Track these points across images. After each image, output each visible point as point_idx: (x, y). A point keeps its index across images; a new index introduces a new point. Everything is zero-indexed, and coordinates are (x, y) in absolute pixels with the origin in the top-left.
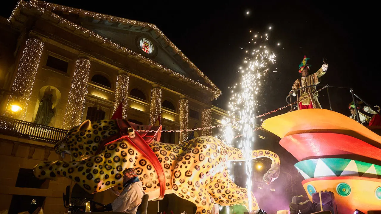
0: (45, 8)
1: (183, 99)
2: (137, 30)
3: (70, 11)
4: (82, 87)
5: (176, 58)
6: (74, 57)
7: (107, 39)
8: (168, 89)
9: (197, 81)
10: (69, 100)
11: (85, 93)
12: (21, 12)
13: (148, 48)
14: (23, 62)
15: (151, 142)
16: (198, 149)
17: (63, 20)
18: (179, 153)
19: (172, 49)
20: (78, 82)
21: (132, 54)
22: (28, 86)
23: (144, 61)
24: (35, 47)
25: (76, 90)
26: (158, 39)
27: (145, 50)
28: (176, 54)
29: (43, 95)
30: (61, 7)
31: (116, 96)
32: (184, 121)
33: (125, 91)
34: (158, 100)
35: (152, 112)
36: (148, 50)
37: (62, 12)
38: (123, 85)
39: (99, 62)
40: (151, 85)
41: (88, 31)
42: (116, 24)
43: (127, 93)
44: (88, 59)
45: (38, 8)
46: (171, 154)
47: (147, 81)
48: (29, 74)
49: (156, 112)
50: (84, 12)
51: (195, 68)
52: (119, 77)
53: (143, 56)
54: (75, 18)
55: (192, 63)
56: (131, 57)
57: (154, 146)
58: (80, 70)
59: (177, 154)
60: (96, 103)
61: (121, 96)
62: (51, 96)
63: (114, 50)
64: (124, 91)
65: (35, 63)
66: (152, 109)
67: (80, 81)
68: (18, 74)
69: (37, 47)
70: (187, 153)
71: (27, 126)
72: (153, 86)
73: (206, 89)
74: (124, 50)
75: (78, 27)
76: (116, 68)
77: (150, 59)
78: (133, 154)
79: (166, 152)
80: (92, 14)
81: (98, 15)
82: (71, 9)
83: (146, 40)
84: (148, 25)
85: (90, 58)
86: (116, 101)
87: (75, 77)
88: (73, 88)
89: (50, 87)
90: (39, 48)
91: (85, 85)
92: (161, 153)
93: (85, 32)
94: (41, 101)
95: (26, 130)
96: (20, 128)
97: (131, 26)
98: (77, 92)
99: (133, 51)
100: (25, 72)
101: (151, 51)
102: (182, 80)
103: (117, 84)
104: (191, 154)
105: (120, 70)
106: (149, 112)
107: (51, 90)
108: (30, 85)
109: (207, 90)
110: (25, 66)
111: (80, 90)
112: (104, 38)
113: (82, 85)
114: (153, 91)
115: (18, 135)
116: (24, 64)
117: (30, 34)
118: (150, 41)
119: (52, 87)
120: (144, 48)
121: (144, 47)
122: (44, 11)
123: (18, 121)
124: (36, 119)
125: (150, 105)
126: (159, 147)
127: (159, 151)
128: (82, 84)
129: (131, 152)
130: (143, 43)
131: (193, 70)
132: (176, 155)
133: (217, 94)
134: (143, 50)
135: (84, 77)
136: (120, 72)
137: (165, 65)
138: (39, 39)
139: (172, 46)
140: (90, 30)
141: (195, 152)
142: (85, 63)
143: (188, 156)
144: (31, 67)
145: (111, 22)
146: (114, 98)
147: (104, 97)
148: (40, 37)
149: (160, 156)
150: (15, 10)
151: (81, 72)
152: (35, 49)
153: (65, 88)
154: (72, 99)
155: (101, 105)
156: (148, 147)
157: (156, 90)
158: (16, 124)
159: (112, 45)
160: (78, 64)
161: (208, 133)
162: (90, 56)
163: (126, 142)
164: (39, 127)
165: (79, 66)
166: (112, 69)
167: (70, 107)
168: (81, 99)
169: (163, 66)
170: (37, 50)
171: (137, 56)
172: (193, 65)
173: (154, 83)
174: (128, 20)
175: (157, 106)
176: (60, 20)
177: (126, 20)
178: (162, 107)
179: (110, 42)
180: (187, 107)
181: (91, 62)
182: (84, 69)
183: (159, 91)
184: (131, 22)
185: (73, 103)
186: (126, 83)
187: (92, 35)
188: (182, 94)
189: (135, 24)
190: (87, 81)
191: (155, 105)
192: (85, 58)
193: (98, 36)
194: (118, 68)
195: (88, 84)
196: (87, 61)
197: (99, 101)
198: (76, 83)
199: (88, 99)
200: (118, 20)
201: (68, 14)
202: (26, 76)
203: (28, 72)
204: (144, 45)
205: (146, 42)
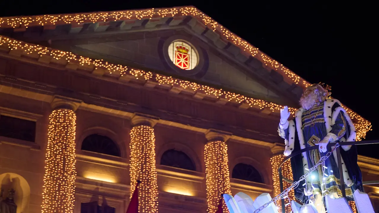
1: (277, 154)
2: (158, 26)
3: (26, 23)
4: (64, 165)
6: (45, 110)
8: (240, 139)
11: (71, 177)
13: (186, 59)
17: (17, 44)
19: (240, 49)
20: (55, 157)
21: (153, 79)
25: (54, 173)
26: (205, 35)
28: (248, 58)
30: (11, 21)
31: (133, 172)
33: (148, 160)
34: (220, 167)
35: (210, 195)
36: (187, 63)
37: (12, 29)
38: (143, 146)
39: (91, 109)
40: (203, 135)
41: (63, 53)
42: (114, 25)
43: (155, 161)
44: (70, 108)
47: (193, 129)
49: (219, 193)
50: (52, 18)
51: (297, 81)
52: (133, 132)
53: (177, 78)
54: (36, 35)
55: (287, 71)
56: (153, 86)
58: (57, 133)
60: (95, 193)
61: (142, 171)
62: (13, 191)
63: (118, 78)
64: (146, 160)
66: (210, 188)
67: (59, 154)
72: (208, 137)
75: (42, 51)
76: (125, 114)
77: (190, 83)
80: (67, 18)
81: (78, 16)
82: (28, 20)
83: (181, 43)
84: (178, 10)
85: (72, 104)
86: (133, 182)
87: (50, 147)
88: (49, 171)
89: (9, 176)
91: (69, 160)
97: (145, 21)
98: (56, 178)
99: (155, 72)
101: (193, 63)
102: (269, 112)
103: (132, 147)
105: (134, 116)
106: (205, 196)
107: (11, 181)
111: (61, 173)
112: (93, 60)
113: (64, 163)
114: (208, 149)
118: (190, 43)
119: (13, 176)
120: (178, 61)
121: (178, 57)
125: (205, 180)
128: (65, 160)
130: (175, 49)
131: (294, 86)
133: (359, 129)
134: (177, 64)
135: (66, 145)
136: (134, 121)
137: (226, 89)
139: (237, 42)
140: (66, 51)
142: (65, 116)
145: (105, 24)
146: (130, 177)
147: (109, 179)
153: (34, 171)
154: (49, 194)
155: (104, 195)
157: (214, 144)
159: (112, 70)
160: (54, 121)
162: (73, 101)
165: (55, 125)
166: (118, 118)
168: (64, 190)
169: (222, 92)
171: (164, 81)
172: (291, 75)
173: (209, 130)
174: (136, 13)
175: (219, 180)
176: (10, 45)
177: (134, 13)
178: (231, 181)
179: (106, 65)
180: (289, 171)
181: (77, 112)
182: (64, 129)
183: (221, 147)
184: (144, 14)
185: (51, 200)
186: (148, 142)
187: (70, 60)
188: (275, 144)
189: (154, 16)
190: (74, 151)
191: (215, 178)
192: (63, 107)
193: (82, 60)
194: (130, 115)
195: (76, 158)
196: (68, 113)
197: (101, 187)
198: (53, 160)
199: (80, 187)
200: (117, 18)
201: (24, 30)
204: (177, 53)
205: (181, 47)
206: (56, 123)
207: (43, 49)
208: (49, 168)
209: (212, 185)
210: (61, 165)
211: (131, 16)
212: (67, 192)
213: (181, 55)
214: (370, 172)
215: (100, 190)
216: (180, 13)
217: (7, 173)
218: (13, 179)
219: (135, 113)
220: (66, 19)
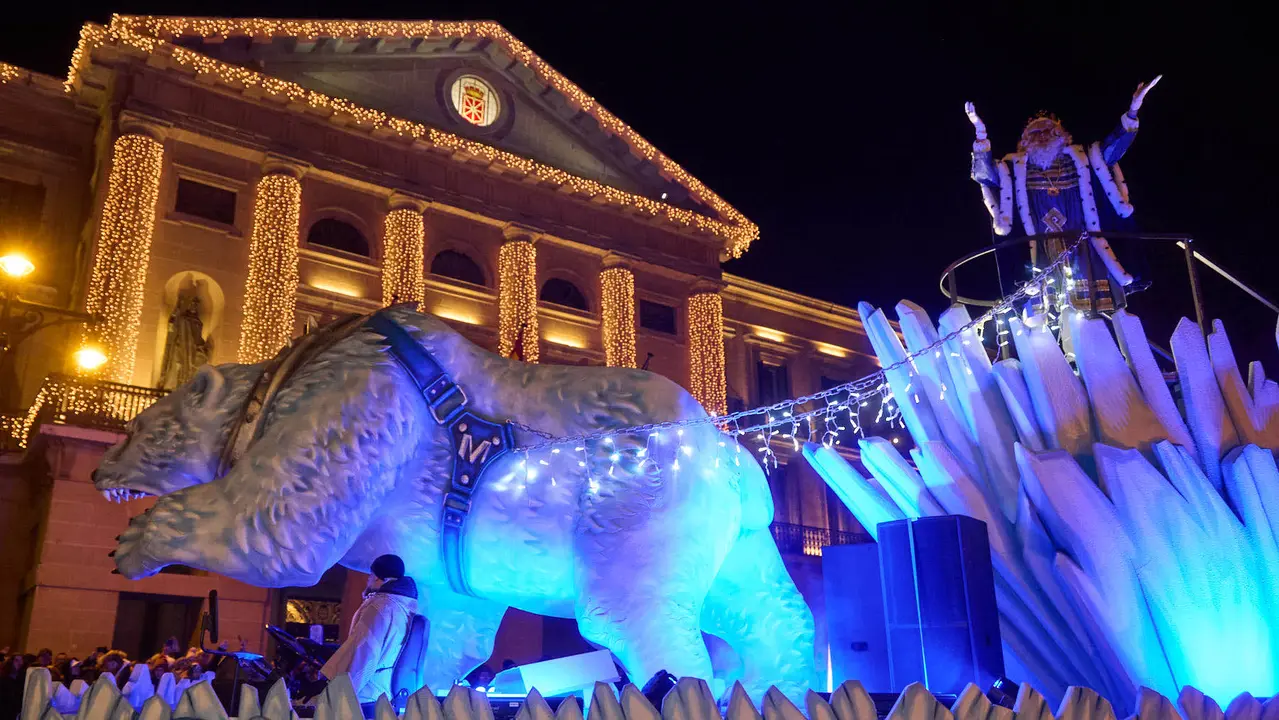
0: (152, 36)
1: (612, 267)
2: (437, 50)
3: (224, 31)
4: (279, 264)
5: (580, 127)
6: (251, 174)
7: (343, 102)
8: (558, 240)
9: (658, 198)
10: (248, 308)
11: (289, 283)
12: (95, 60)
13: (480, 108)
14: (110, 210)
17: (208, 63)
19: (564, 97)
20: (266, 251)
21: (426, 137)
22: (131, 282)
23: (466, 155)
24: (138, 162)
25: (263, 275)
26: (512, 70)
28: (577, 112)
29: (175, 300)
30: (199, 25)
31: (387, 282)
32: (620, 345)
33: (411, 264)
34: (523, 281)
35: (505, 325)
36: (480, 114)
37: (202, 37)
38: (404, 242)
39: (327, 179)
40: (499, 231)
41: (282, 85)
42: (367, 44)
43: (422, 267)
44: (291, 173)
45: (135, 40)
47: (485, 220)
48: (130, 244)
49: (519, 321)
50: (266, 25)
51: (650, 155)
52: (390, 220)
53: (463, 138)
54: (239, 50)
55: (636, 138)
56: (426, 148)
58: (270, 213)
60: (327, 311)
61: (401, 281)
62: (197, 301)
63: (369, 130)
64: (408, 264)
65: (143, 208)
66: (505, 314)
67: (272, 246)
68: (101, 248)
69: (143, 160)
71: (136, 398)
72: (507, 234)
73: (694, 223)
74: (399, 129)
75: (250, 78)
76: (378, 189)
77: (485, 145)
80: (292, 28)
81: (309, 25)
82: (228, 24)
83: (473, 81)
84: (472, 26)
85: (295, 169)
86: (387, 298)
87: (258, 235)
88: (255, 272)
89: (191, 276)
90: (149, 162)
91: (288, 257)
94: (172, 320)
96: (118, 406)
97: (417, 41)
98: (267, 283)
99: (428, 125)
100: (120, 239)
101: (490, 115)
102: (604, 202)
103: (387, 242)
105: (393, 194)
106: (497, 326)
107: (195, 284)
108: (136, 277)
109: (701, 227)
110: (118, 221)
111: (273, 277)
112: (332, 99)
113: (280, 261)
114: (507, 253)
115: (117, 425)
116: (113, 215)
117: (121, 122)
118: (486, 82)
119: (198, 276)
120: (467, 110)
121: (467, 104)
122: (151, 47)
123: (113, 387)
124: (162, 375)
125: (499, 300)
128: (280, 256)
130: (463, 90)
131: (646, 162)
133: (740, 235)
134: (464, 115)
135: (283, 232)
136: (393, 202)
137: (538, 161)
138: (149, 134)
139: (562, 85)
140: (287, 81)
142: (283, 186)
144: (133, 221)
145: (352, 41)
146: (382, 290)
147: (350, 291)
148: (147, 126)
150: (78, 55)
152: (138, 166)
153: (230, 270)
154: (254, 308)
157: (516, 246)
159: (360, 118)
160: (265, 193)
161: (711, 380)
162: (296, 163)
165: (267, 202)
166: (369, 195)
167: (251, 332)
168: (278, 304)
169: (533, 164)
171: (443, 140)
172: (642, 145)
173: (509, 224)
174: (404, 25)
175: (520, 303)
176: (198, 65)
177: (400, 25)
178: (538, 305)
179: (352, 109)
180: (627, 295)
181: (302, 182)
182: (282, 208)
183: (525, 250)
184: (417, 29)
185: (258, 319)
186: (413, 237)
187: (295, 97)
188: (609, 251)
189: (433, 33)
190: (295, 244)
191: (514, 299)
192: (281, 171)
193: (313, 98)
194: (387, 191)
195: (299, 255)
196: (288, 183)
197: (336, 303)
198: (261, 255)
199: (301, 300)
200: (372, 33)
201: (220, 41)
202: (123, 252)
203: (126, 238)
204: (466, 97)
205: (472, 87)
206: (269, 196)
207: (250, 75)
208: (256, 267)
209: (508, 308)
210: (274, 264)
211: (395, 31)
212: (284, 306)
213: (471, 101)
214: (750, 303)
215: (335, 307)
216: (473, 31)
217: (187, 272)
218: (197, 282)
219: (395, 189)
220: (289, 28)
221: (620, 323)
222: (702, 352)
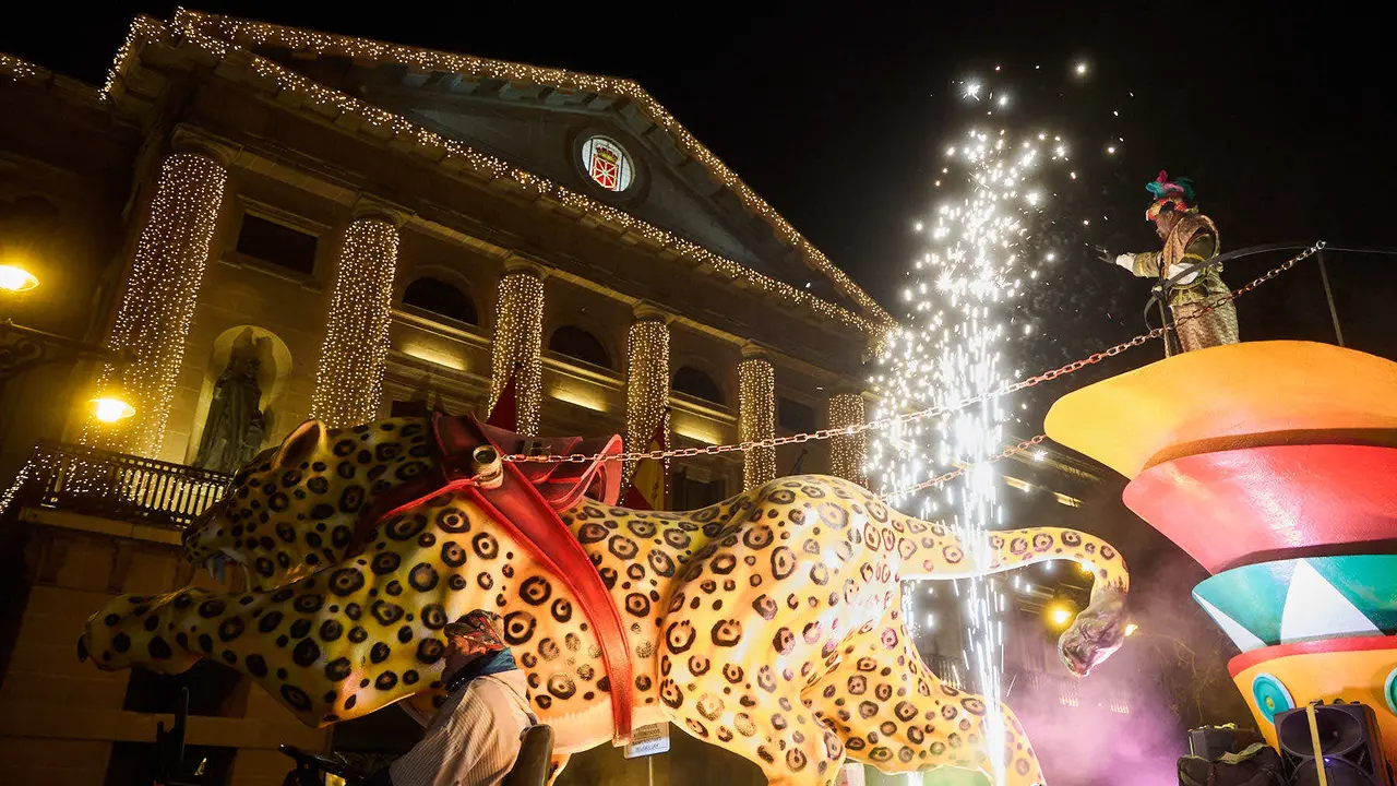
0: (227, 39)
1: (751, 358)
2: (567, 104)
3: (319, 46)
4: (368, 323)
5: (721, 204)
6: (338, 218)
7: (459, 143)
8: (693, 324)
9: (802, 288)
10: (322, 376)
11: (378, 348)
12: (146, 58)
13: (612, 173)
14: (149, 242)
15: (571, 506)
16: (767, 527)
17: (296, 80)
18: (692, 547)
19: (707, 170)
20: (352, 307)
21: (553, 194)
22: (170, 331)
23: (597, 220)
24: (193, 186)
25: (346, 336)
26: (650, 135)
27: (601, 179)
28: (719, 188)
29: (226, 362)
30: (287, 34)
31: (498, 356)
33: (529, 337)
34: (655, 366)
35: (633, 414)
36: (612, 179)
37: (290, 50)
38: (521, 311)
39: (430, 231)
40: (629, 309)
41: (387, 116)
42: (489, 85)
43: (539, 342)
44: (389, 220)
45: (203, 41)
46: (653, 552)
47: (613, 294)
48: (173, 285)
49: (650, 411)
50: (371, 47)
51: (795, 241)
52: (504, 285)
53: (594, 200)
54: (335, 71)
55: (780, 221)
56: (552, 207)
57: (586, 519)
58: (359, 264)
59: (682, 552)
60: (423, 385)
61: (516, 355)
62: (256, 363)
63: (486, 181)
64: (525, 336)
65: (194, 243)
66: (634, 400)
67: (360, 302)
68: (132, 287)
69: (200, 185)
70: (724, 544)
71: (164, 478)
72: (637, 313)
73: (839, 316)
74: (523, 182)
75: (349, 105)
76: (494, 249)
77: (619, 210)
78: (494, 555)
79: (634, 544)
80: (401, 53)
81: (423, 54)
82: (324, 39)
83: (605, 143)
84: (609, 82)
85: (395, 216)
86: (497, 374)
87: (342, 289)
88: (335, 332)
90: (207, 188)
91: (379, 318)
92: (611, 549)
93: (374, 119)
94: (219, 384)
95: (160, 493)
96: (137, 488)
97: (547, 90)
98: (350, 346)
99: (557, 183)
100: (159, 277)
101: (623, 181)
102: (744, 286)
103: (500, 310)
104: (740, 551)
105: (510, 256)
106: (624, 414)
107: (254, 343)
108: (177, 326)
109: (845, 322)
110: (159, 254)
111: (359, 338)
112: (445, 139)
114: (637, 334)
115: (133, 513)
116: (152, 247)
117: (175, 137)
118: (620, 146)
119: (259, 332)
120: (598, 173)
121: (598, 167)
122: (223, 52)
123: (132, 462)
124: (200, 453)
125: (627, 386)
126: (607, 523)
127: (605, 543)
128: (370, 315)
129: (485, 546)
130: (595, 151)
131: (790, 248)
132: (679, 557)
134: (595, 178)
135: (374, 288)
136: (508, 266)
137: (679, 232)
138: (209, 154)
139: (704, 156)
140: (393, 114)
141: (757, 539)
142: (378, 234)
143: (723, 557)
144: (179, 258)
145: (473, 79)
146: (491, 364)
147: (452, 363)
148: (210, 146)
149: (609, 561)
150: (123, 53)
151: (365, 268)
152: (194, 191)
153: (304, 330)
154: (331, 375)
155: (439, 390)
156: (558, 526)
157: (648, 327)
158: (124, 473)
159: (479, 165)
160: (354, 240)
162: (397, 209)
163: (465, 508)
164: (210, 480)
165: (357, 249)
166: (481, 254)
168: (363, 371)
169: (672, 237)
170: (200, 193)
171: (572, 200)
172: (786, 229)
173: (640, 301)
174: (533, 71)
175: (651, 390)
176: (282, 80)
177: (529, 71)
178: (670, 395)
179: (468, 154)
180: (768, 390)
181: (402, 232)
182: (375, 258)
183: (658, 332)
184: (548, 77)
185: (336, 388)
186: (532, 305)
187: (402, 132)
188: (749, 341)
189: (563, 84)
190: (388, 303)
191: (645, 385)
192: (376, 216)
193: (423, 135)
194: (503, 252)
195: (391, 316)
196: (386, 230)
197: (435, 376)
198: (345, 312)
199: (394, 370)
200: (497, 73)
201: (315, 57)
202: (162, 293)
203: (167, 277)
204: (597, 159)
205: (604, 149)
206: (359, 244)
207: (348, 100)
208: (337, 327)
209: (637, 396)
210: (362, 324)
211: (523, 75)
212: (370, 375)
213: (603, 164)
215: (432, 381)
216: (611, 87)
217: (246, 326)
218: (258, 340)
219: (513, 250)
221: (760, 421)
222: (844, 457)
